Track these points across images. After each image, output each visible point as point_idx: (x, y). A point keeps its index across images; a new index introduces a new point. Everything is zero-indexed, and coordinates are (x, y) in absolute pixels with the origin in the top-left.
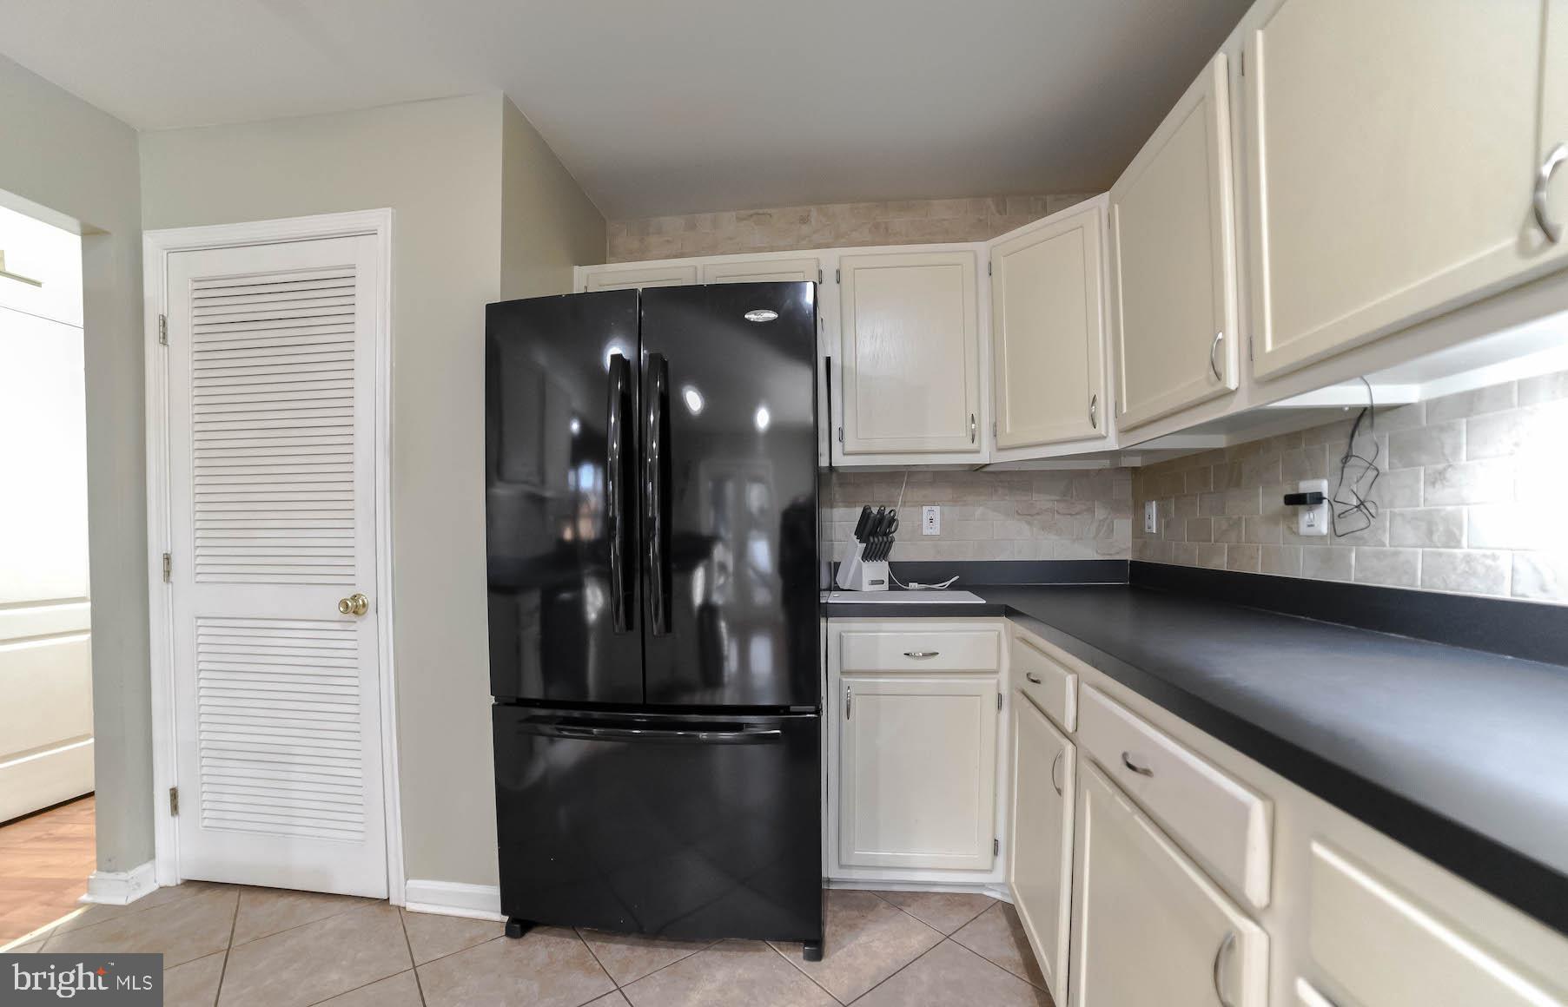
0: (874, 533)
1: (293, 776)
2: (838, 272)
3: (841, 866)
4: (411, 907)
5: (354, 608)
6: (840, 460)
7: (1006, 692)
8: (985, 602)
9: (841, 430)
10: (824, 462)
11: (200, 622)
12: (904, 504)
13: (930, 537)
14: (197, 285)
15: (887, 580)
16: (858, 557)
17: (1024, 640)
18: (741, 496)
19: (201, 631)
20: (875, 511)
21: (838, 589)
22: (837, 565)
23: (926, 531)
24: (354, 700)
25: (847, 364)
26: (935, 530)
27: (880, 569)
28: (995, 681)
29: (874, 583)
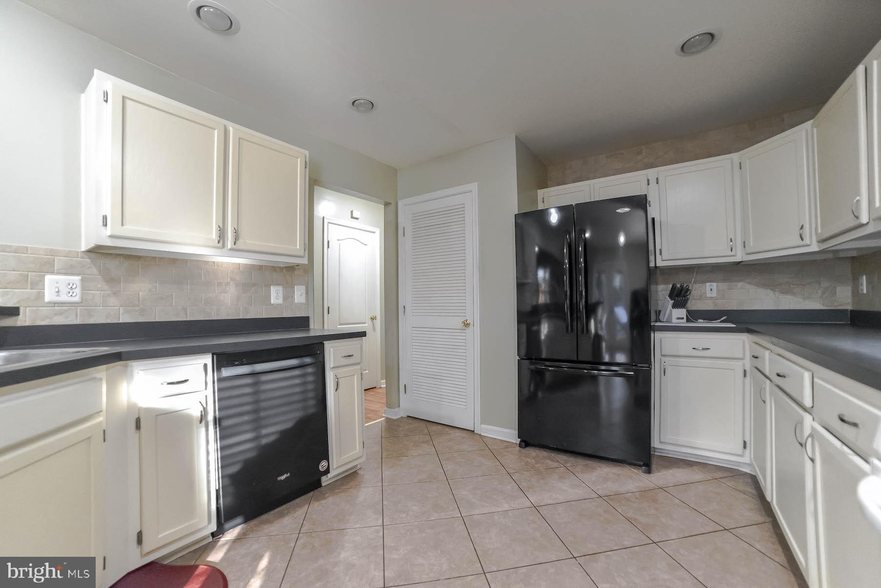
0: (678, 295)
1: (443, 384)
2: (657, 179)
3: (661, 442)
4: (482, 434)
5: (466, 325)
6: (660, 263)
7: (749, 369)
8: (735, 326)
9: (661, 250)
10: (652, 264)
11: (414, 329)
12: (695, 282)
13: (711, 298)
14: (413, 216)
15: (685, 318)
16: (670, 307)
17: (756, 343)
18: (610, 281)
19: (413, 332)
20: (678, 286)
21: (660, 321)
22: (660, 311)
23: (709, 295)
24: (464, 358)
25: (662, 220)
26: (714, 294)
27: (682, 312)
28: (742, 363)
29: (678, 318)
